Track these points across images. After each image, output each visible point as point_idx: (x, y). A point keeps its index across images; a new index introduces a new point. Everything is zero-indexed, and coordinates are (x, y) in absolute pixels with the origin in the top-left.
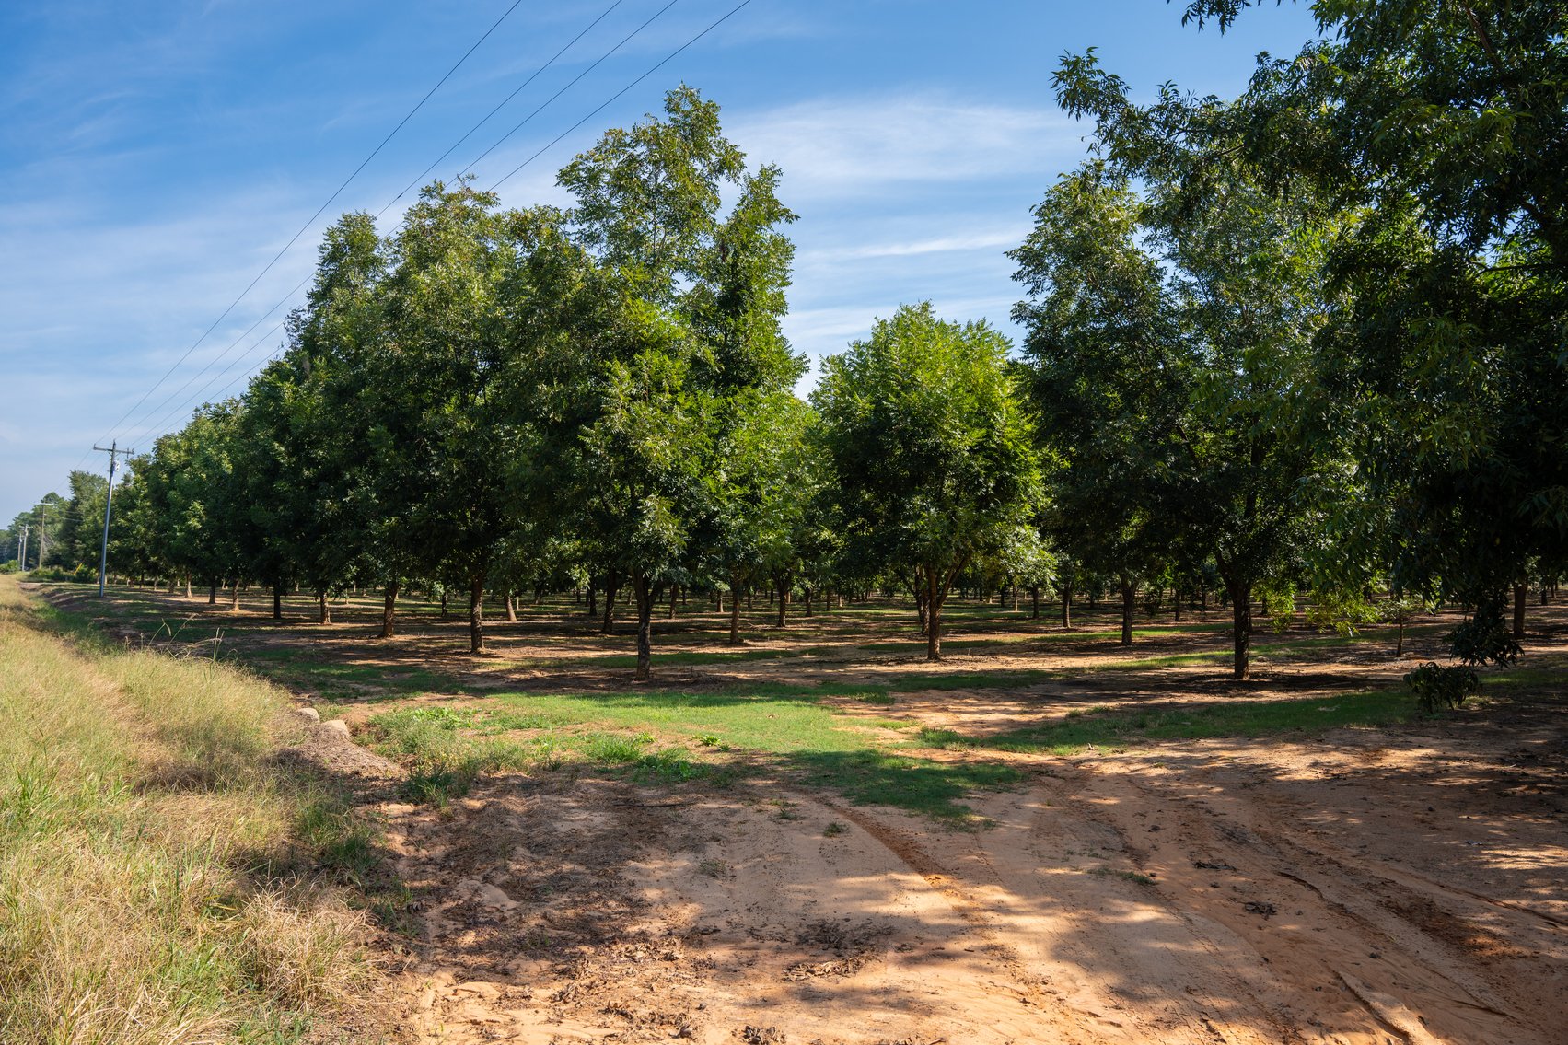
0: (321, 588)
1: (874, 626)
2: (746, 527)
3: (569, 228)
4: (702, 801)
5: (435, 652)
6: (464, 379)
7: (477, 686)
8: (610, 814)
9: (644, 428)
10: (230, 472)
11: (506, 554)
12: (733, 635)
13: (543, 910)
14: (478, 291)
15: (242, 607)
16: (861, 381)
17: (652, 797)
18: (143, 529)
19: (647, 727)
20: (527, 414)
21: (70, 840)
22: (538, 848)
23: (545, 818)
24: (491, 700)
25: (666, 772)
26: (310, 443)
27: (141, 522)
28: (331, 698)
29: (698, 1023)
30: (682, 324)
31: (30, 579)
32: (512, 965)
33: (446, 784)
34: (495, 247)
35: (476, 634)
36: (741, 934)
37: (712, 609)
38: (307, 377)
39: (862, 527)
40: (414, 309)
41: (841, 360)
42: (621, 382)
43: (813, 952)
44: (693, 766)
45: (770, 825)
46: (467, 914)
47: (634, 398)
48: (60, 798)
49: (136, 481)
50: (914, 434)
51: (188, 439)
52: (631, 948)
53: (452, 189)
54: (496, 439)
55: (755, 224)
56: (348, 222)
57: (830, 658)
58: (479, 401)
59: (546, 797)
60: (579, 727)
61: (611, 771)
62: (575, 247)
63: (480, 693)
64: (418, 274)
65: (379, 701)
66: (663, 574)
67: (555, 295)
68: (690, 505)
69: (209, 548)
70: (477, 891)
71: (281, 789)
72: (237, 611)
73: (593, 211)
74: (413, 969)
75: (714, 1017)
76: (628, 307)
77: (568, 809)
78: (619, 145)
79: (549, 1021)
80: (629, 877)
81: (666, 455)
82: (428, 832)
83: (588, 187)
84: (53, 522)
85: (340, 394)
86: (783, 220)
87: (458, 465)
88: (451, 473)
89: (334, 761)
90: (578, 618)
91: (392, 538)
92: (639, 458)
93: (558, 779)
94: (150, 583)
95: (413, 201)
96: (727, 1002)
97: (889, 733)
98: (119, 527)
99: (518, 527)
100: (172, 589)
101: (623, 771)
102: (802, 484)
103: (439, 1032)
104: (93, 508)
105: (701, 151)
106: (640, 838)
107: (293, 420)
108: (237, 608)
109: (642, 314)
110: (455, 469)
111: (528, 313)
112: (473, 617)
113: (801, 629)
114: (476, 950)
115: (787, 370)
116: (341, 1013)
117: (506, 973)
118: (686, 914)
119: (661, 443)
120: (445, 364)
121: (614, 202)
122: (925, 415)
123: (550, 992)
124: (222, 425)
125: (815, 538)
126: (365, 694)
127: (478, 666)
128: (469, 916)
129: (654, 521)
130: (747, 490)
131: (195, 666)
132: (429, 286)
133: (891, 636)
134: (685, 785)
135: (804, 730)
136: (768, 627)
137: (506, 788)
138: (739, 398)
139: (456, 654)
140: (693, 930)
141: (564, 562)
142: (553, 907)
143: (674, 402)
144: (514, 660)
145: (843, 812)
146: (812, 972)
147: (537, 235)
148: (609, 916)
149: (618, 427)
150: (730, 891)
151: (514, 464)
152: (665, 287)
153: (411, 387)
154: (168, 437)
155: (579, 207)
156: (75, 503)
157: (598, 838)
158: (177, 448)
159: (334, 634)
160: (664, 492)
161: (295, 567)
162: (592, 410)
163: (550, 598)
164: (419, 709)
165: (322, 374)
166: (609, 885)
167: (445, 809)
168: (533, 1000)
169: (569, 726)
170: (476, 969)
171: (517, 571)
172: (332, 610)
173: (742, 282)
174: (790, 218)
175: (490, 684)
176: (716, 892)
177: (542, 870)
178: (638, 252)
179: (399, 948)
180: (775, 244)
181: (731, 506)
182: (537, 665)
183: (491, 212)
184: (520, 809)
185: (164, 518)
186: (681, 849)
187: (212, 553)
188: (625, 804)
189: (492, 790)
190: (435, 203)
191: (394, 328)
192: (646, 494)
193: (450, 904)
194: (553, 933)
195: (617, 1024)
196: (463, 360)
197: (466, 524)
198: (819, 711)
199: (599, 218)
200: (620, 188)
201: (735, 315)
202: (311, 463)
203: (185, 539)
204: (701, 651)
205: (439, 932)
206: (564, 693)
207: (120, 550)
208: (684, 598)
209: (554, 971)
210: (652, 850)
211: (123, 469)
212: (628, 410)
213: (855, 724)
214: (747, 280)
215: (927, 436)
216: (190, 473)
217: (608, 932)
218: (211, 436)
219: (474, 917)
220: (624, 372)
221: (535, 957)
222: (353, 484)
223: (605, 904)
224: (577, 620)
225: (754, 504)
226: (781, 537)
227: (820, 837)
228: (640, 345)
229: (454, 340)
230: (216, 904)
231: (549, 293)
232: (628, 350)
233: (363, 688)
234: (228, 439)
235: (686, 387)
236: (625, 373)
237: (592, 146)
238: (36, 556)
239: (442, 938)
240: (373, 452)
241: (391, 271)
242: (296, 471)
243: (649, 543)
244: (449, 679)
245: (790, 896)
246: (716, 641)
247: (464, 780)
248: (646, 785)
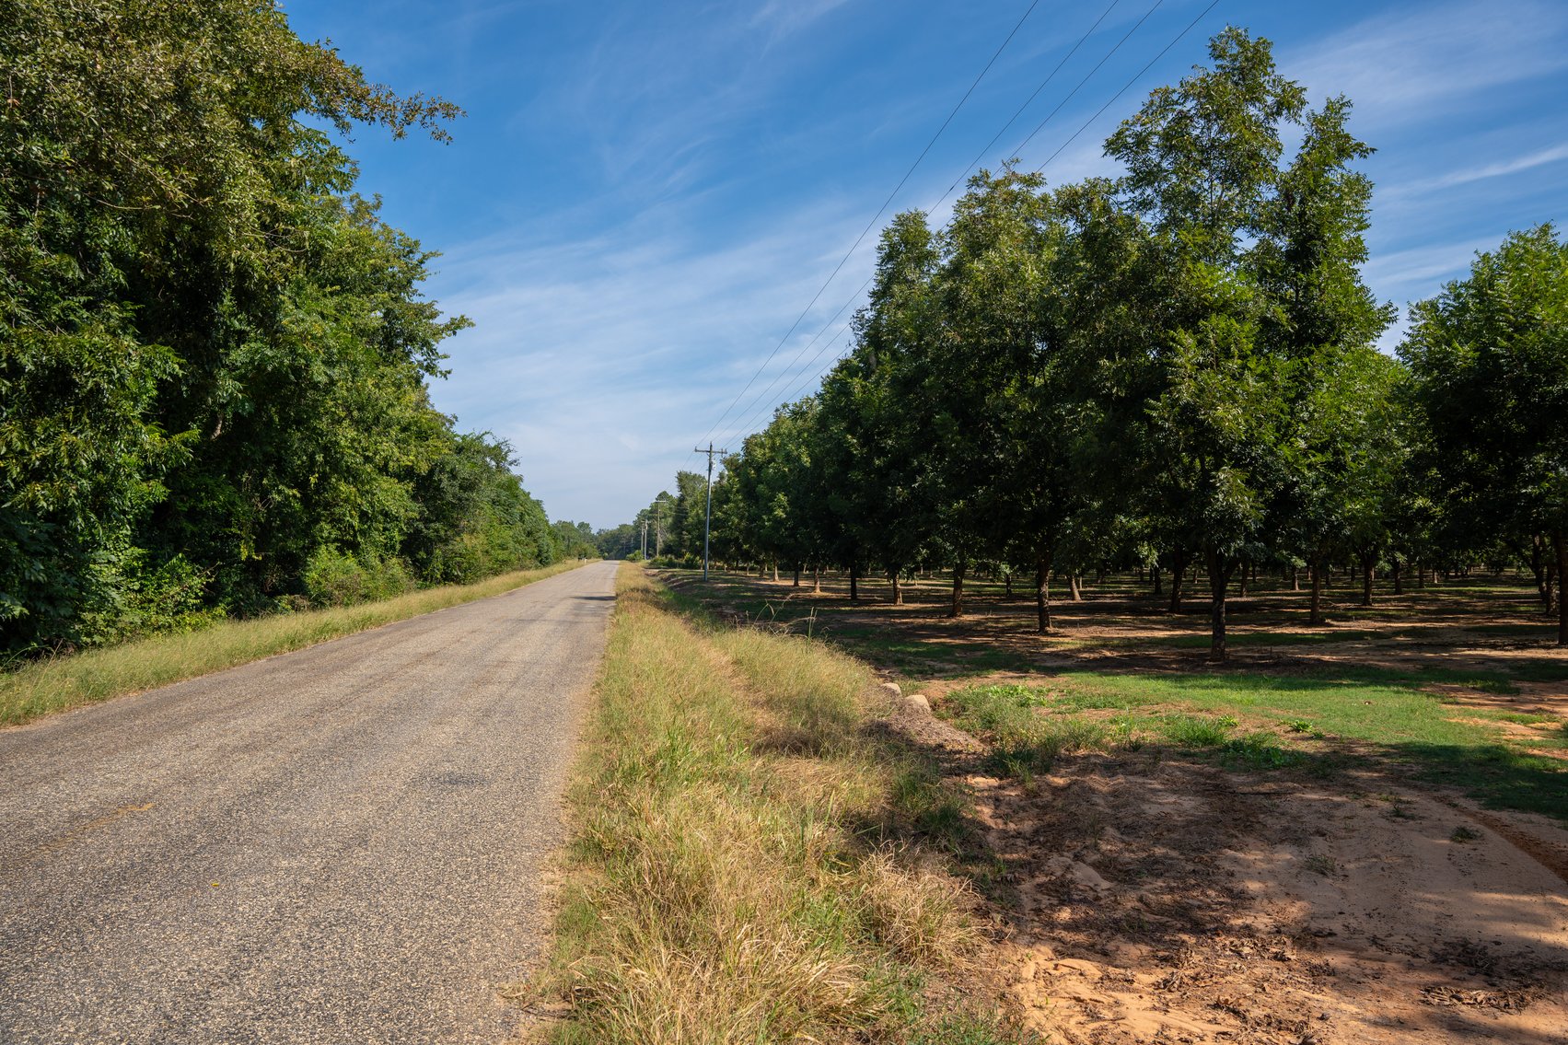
0: (893, 572)
1: (1481, 605)
2: (1330, 497)
3: (1121, 197)
4: (1300, 791)
5: (1004, 631)
6: (1023, 361)
7: (1049, 664)
8: (1199, 800)
9: (1214, 397)
10: (808, 464)
11: (1075, 532)
12: (1313, 615)
13: (1140, 893)
14: (1031, 273)
15: (822, 589)
16: (1459, 327)
17: (1243, 784)
18: (736, 520)
19: (1229, 710)
20: (1091, 392)
21: (710, 791)
22: (1128, 830)
23: (1131, 799)
24: (1063, 680)
25: (1255, 757)
26: (879, 434)
27: (735, 512)
28: (910, 674)
29: (1322, 1035)
30: (1248, 284)
31: (652, 566)
32: (1111, 946)
33: (1030, 760)
34: (1044, 227)
35: (1043, 613)
36: (1363, 942)
37: (1286, 586)
38: (873, 372)
39: (1466, 492)
40: (971, 296)
41: (1433, 306)
42: (1187, 350)
43: (1455, 974)
44: (1285, 753)
45: (1382, 823)
46: (1061, 890)
47: (1201, 366)
48: (697, 755)
49: (730, 478)
50: (1534, 381)
51: (771, 437)
52: (1237, 942)
53: (997, 175)
54: (1059, 419)
55: (1325, 164)
56: (902, 221)
57: (1429, 640)
58: (1039, 382)
59: (1131, 778)
60: (1156, 708)
61: (1194, 755)
62: (1128, 216)
63: (1052, 672)
64: (972, 262)
65: (954, 677)
66: (1238, 550)
67: (1111, 268)
68: (1264, 476)
69: (793, 535)
70: (1068, 868)
71: (878, 758)
72: (818, 593)
73: (1144, 177)
74: (1013, 940)
75: (1340, 1030)
76: (1188, 271)
77: (1154, 791)
78: (1166, 104)
79: (1154, 1008)
80: (1227, 866)
81: (1238, 424)
82: (1015, 807)
83: (1137, 153)
84: (665, 517)
85: (904, 386)
86: (1356, 156)
87: (1022, 446)
88: (1015, 455)
89: (919, 734)
90: (1142, 597)
91: (961, 521)
92: (1209, 429)
93: (1141, 761)
94: (743, 569)
95: (961, 193)
96: (1354, 1017)
97: (1518, 728)
98: (717, 520)
99: (1083, 505)
100: (761, 574)
101: (1209, 755)
102: (1389, 448)
103: (1043, 1004)
104: (696, 503)
105: (1254, 95)
106: (1236, 827)
107: (863, 413)
108: (818, 590)
109: (1204, 278)
110: (1020, 450)
111: (1084, 289)
112: (1040, 597)
113: (1391, 608)
114: (1073, 926)
115: (1371, 323)
116: (951, 974)
117: (1105, 954)
118: (1295, 911)
119: (1234, 412)
120: (1004, 347)
121: (1165, 165)
122: (1549, 358)
123: (1153, 979)
124: (800, 423)
125: (1409, 507)
126: (941, 671)
127: (1047, 645)
128: (1062, 892)
129: (1227, 494)
130: (1329, 457)
131: (791, 643)
132: (983, 273)
133: (1504, 616)
134: (1277, 773)
135: (1410, 719)
136: (1352, 606)
137: (1087, 766)
138: (1316, 357)
139: (1023, 633)
140: (1304, 930)
141: (1131, 540)
142: (1148, 891)
143: (1244, 367)
144: (1082, 639)
145: (1473, 815)
146: (1460, 999)
147: (1089, 209)
148: (1209, 906)
149: (1186, 398)
150: (1343, 892)
151: (1080, 440)
152: (1226, 247)
153: (972, 373)
154: (753, 437)
155: (1131, 174)
156: (682, 499)
157: (1189, 823)
158: (762, 446)
159: (906, 614)
160: (1237, 463)
161: (870, 550)
162: (1159, 380)
163: (1112, 578)
164: (993, 685)
165: (888, 367)
166: (1207, 874)
167: (1030, 785)
168: (1135, 985)
169: (1146, 707)
170: (1075, 946)
171: (1084, 549)
172: (903, 591)
173: (1312, 231)
174: (1363, 151)
175: (1060, 663)
176: (1326, 892)
177: (1133, 852)
178: (1195, 214)
179: (998, 918)
180: (1348, 183)
181: (1311, 475)
182: (1106, 644)
183: (1037, 193)
184: (1105, 789)
185: (753, 509)
186: (1282, 842)
187: (796, 539)
188: (1215, 789)
189: (1074, 768)
190: (982, 192)
191: (953, 317)
192: (1217, 467)
193: (1042, 879)
194: (1149, 917)
195: (1231, 1023)
196: (1021, 342)
197: (1031, 505)
198: (1425, 699)
199: (1150, 184)
200: (1171, 148)
201: (1306, 269)
202: (882, 452)
203: (772, 527)
204: (1279, 631)
205: (1034, 905)
206: (1135, 673)
207: (719, 539)
208: (1254, 576)
209: (1155, 957)
210: (1250, 840)
211: (719, 468)
212: (1196, 379)
213: (1472, 715)
214: (1318, 227)
215: (1551, 382)
216: (774, 468)
217: (1210, 923)
218: (790, 433)
219: (1068, 894)
220: (1188, 339)
221: (1135, 941)
222: (921, 470)
223: (1203, 893)
224: (1143, 599)
225: (1337, 472)
226: (1369, 506)
227: (1446, 842)
228: (1205, 310)
229: (1010, 324)
230: (834, 860)
231: (1105, 267)
232: (1191, 316)
233: (938, 665)
234: (806, 435)
235: (1257, 351)
236: (1190, 341)
237: (1136, 109)
238: (654, 547)
239: (1038, 911)
240: (939, 438)
241: (945, 262)
242: (867, 461)
243: (1223, 517)
244: (1019, 657)
245: (1418, 905)
246: (1294, 620)
247: (1046, 757)
248: (1234, 771)
